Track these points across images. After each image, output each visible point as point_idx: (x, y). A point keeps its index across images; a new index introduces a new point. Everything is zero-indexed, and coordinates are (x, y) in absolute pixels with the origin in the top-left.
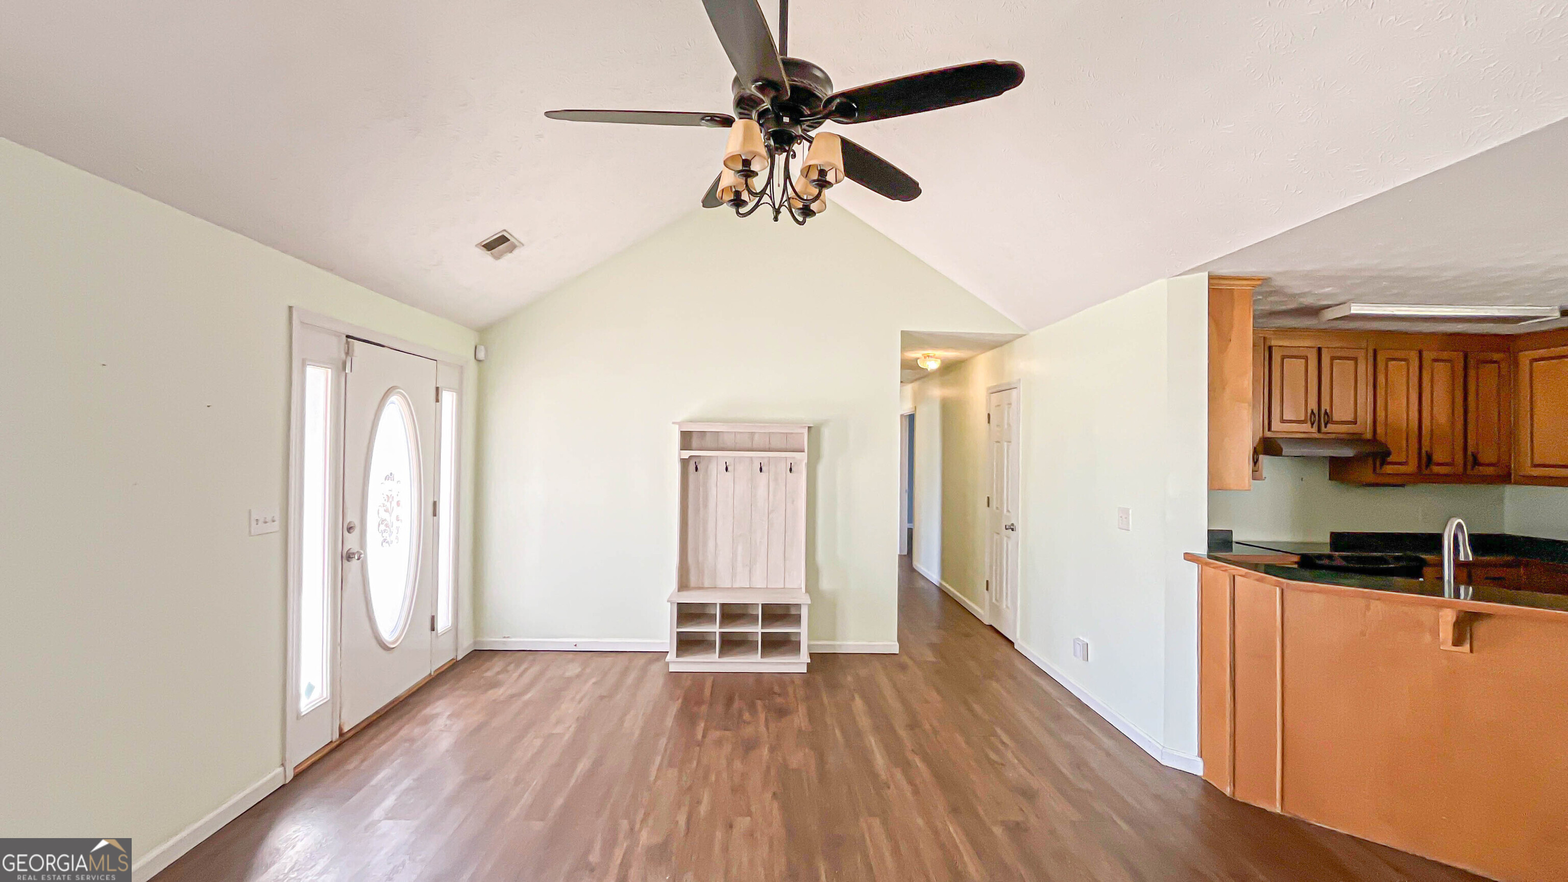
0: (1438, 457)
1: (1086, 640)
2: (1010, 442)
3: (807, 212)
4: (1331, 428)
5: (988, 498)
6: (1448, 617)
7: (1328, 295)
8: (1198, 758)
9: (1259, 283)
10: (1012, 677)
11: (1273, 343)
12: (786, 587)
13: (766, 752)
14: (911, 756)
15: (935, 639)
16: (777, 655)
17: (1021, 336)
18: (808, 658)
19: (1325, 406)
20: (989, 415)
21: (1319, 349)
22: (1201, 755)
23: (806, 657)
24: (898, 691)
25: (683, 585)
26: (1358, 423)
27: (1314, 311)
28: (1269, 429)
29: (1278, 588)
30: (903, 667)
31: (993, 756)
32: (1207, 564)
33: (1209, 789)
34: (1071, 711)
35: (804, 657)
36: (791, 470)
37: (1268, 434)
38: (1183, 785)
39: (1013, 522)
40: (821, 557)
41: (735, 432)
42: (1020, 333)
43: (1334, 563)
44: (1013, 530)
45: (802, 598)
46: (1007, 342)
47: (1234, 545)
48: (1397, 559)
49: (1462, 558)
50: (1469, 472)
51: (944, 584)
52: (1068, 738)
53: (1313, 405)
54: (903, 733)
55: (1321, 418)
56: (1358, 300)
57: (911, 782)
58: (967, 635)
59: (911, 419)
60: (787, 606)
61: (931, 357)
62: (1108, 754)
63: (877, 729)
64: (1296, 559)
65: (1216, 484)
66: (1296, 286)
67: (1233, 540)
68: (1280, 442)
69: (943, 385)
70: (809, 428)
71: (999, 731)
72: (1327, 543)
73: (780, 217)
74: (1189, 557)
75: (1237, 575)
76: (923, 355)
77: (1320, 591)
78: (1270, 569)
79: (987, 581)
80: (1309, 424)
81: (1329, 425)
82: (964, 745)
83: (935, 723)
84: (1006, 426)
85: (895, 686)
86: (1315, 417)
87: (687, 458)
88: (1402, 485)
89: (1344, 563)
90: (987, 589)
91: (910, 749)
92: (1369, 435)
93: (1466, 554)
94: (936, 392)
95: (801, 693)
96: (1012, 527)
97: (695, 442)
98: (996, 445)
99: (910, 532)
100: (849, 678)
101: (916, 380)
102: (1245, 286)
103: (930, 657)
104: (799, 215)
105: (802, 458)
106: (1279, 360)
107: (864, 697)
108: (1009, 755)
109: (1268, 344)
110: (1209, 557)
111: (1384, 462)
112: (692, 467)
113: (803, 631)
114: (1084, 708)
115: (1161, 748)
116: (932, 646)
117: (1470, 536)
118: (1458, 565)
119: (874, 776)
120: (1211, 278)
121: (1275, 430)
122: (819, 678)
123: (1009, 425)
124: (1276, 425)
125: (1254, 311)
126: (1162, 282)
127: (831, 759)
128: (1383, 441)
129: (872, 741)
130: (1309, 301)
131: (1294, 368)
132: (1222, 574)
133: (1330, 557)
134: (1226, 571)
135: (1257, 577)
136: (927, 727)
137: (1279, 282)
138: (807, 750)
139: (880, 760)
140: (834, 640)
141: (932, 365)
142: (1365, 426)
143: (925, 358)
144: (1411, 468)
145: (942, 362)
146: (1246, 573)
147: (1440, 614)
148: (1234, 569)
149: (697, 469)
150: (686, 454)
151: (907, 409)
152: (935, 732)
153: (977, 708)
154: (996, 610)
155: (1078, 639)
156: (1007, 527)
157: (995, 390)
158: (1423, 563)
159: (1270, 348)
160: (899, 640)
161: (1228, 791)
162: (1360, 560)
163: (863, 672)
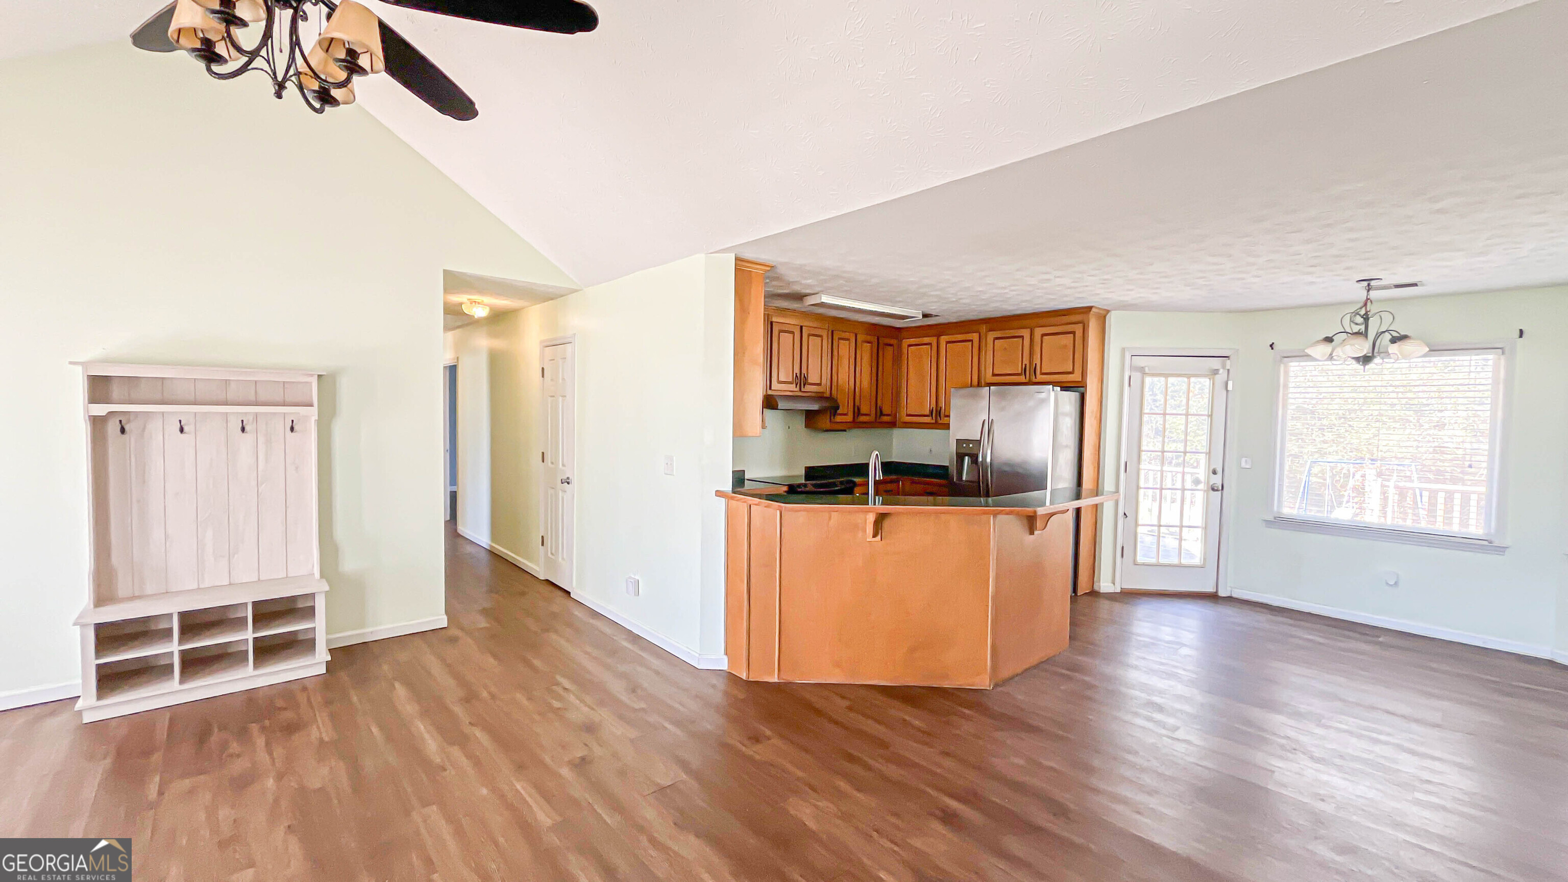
0: (864, 410)
1: (637, 578)
2: (565, 396)
3: (325, 97)
4: (808, 388)
5: (543, 453)
6: (871, 518)
7: (810, 286)
8: (724, 656)
9: (769, 269)
10: (570, 625)
11: (774, 319)
12: (289, 575)
13: (270, 783)
14: (468, 730)
15: (487, 605)
16: (280, 662)
17: (576, 291)
18: (327, 655)
19: (804, 371)
20: (543, 369)
21: (801, 327)
22: (726, 654)
23: (324, 655)
24: (450, 668)
25: (102, 598)
26: (822, 384)
27: (800, 297)
28: (770, 389)
29: (778, 511)
30: (453, 640)
31: (556, 704)
32: (732, 498)
33: (732, 678)
34: (625, 644)
35: (322, 655)
36: (292, 429)
37: (770, 392)
38: (714, 681)
39: (568, 476)
40: (341, 533)
41: (195, 379)
42: (574, 287)
43: (807, 489)
44: (568, 483)
45: (316, 586)
46: (562, 296)
47: (746, 482)
48: (842, 483)
49: (877, 478)
50: (878, 421)
51: (494, 545)
52: (622, 668)
53: (797, 370)
54: (458, 710)
55: (801, 380)
56: (826, 291)
57: (469, 756)
58: (523, 594)
59: (452, 371)
60: (293, 599)
61: (479, 303)
62: (657, 673)
63: (425, 713)
64: (785, 488)
65: (739, 433)
66: (791, 276)
67: (746, 478)
68: (776, 397)
69: (493, 335)
70: (319, 376)
71: (560, 679)
72: (802, 476)
73: (284, 93)
74: (719, 494)
75: (753, 504)
76: (469, 299)
77: (805, 510)
78: (771, 497)
79: (542, 537)
80: (794, 385)
81: (807, 386)
82: (525, 702)
83: (493, 689)
84: (560, 381)
85: (443, 660)
86: (798, 379)
87: (104, 415)
88: (845, 431)
89: (813, 489)
90: (543, 544)
91: (467, 722)
92: (828, 395)
93: (880, 476)
94: (483, 342)
95: (317, 699)
96: (568, 481)
97: (116, 391)
98: (550, 399)
99: (453, 497)
100: (385, 667)
101: (459, 327)
102: (760, 270)
103: (483, 623)
104: (313, 100)
105: (312, 413)
106: (777, 333)
107: (409, 685)
108: (572, 698)
109: (770, 320)
110: (734, 492)
111: (835, 414)
112: (113, 427)
113: (319, 625)
114: (635, 638)
115: (697, 655)
116: (485, 612)
117: (881, 463)
118: (876, 483)
119: (425, 762)
120: (737, 259)
121: (774, 389)
122: (343, 676)
123: (563, 379)
124: (775, 385)
125: (765, 291)
126: (700, 258)
127: (369, 764)
128: (835, 398)
129: (421, 727)
130: (797, 288)
131: (786, 338)
132: (741, 504)
133: (805, 485)
134: (745, 502)
135: (766, 505)
136: (485, 694)
137: (782, 270)
138: (333, 763)
139: (432, 745)
140: (362, 626)
141: (480, 312)
142: (825, 388)
143: (471, 303)
144: (849, 418)
145: (491, 309)
146: (759, 502)
147: (867, 517)
148: (751, 500)
149: (123, 431)
150: (100, 410)
151: (448, 358)
152: (493, 696)
153: (537, 663)
154: (551, 563)
155: (630, 578)
156: (563, 481)
157: (549, 344)
158: (855, 484)
159: (772, 323)
160: (447, 612)
161: (744, 677)
162: (821, 486)
163: (403, 656)
